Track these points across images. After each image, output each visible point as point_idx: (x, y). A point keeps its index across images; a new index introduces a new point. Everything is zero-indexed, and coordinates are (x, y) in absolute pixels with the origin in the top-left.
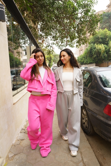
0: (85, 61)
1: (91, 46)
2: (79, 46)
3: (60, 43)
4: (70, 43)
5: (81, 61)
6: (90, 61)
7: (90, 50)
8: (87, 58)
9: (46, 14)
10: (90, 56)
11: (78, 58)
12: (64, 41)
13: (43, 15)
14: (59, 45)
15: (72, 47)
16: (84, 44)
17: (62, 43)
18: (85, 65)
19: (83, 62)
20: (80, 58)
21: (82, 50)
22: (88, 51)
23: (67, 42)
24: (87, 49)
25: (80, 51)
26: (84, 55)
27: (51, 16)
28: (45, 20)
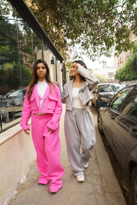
0: (127, 76)
1: (136, 55)
2: (119, 54)
3: (93, 52)
4: (105, 51)
5: (120, 77)
6: (134, 76)
7: (134, 60)
8: (129, 72)
9: (72, 11)
10: (134, 68)
11: (116, 72)
12: (98, 49)
13: (67, 12)
14: (91, 55)
15: (109, 57)
16: (126, 51)
17: (94, 52)
18: (126, 81)
19: (124, 77)
20: (119, 72)
21: (121, 63)
22: (131, 62)
23: (101, 50)
24: (130, 60)
25: (119, 63)
26: (126, 68)
27: (78, 14)
28: (70, 19)
